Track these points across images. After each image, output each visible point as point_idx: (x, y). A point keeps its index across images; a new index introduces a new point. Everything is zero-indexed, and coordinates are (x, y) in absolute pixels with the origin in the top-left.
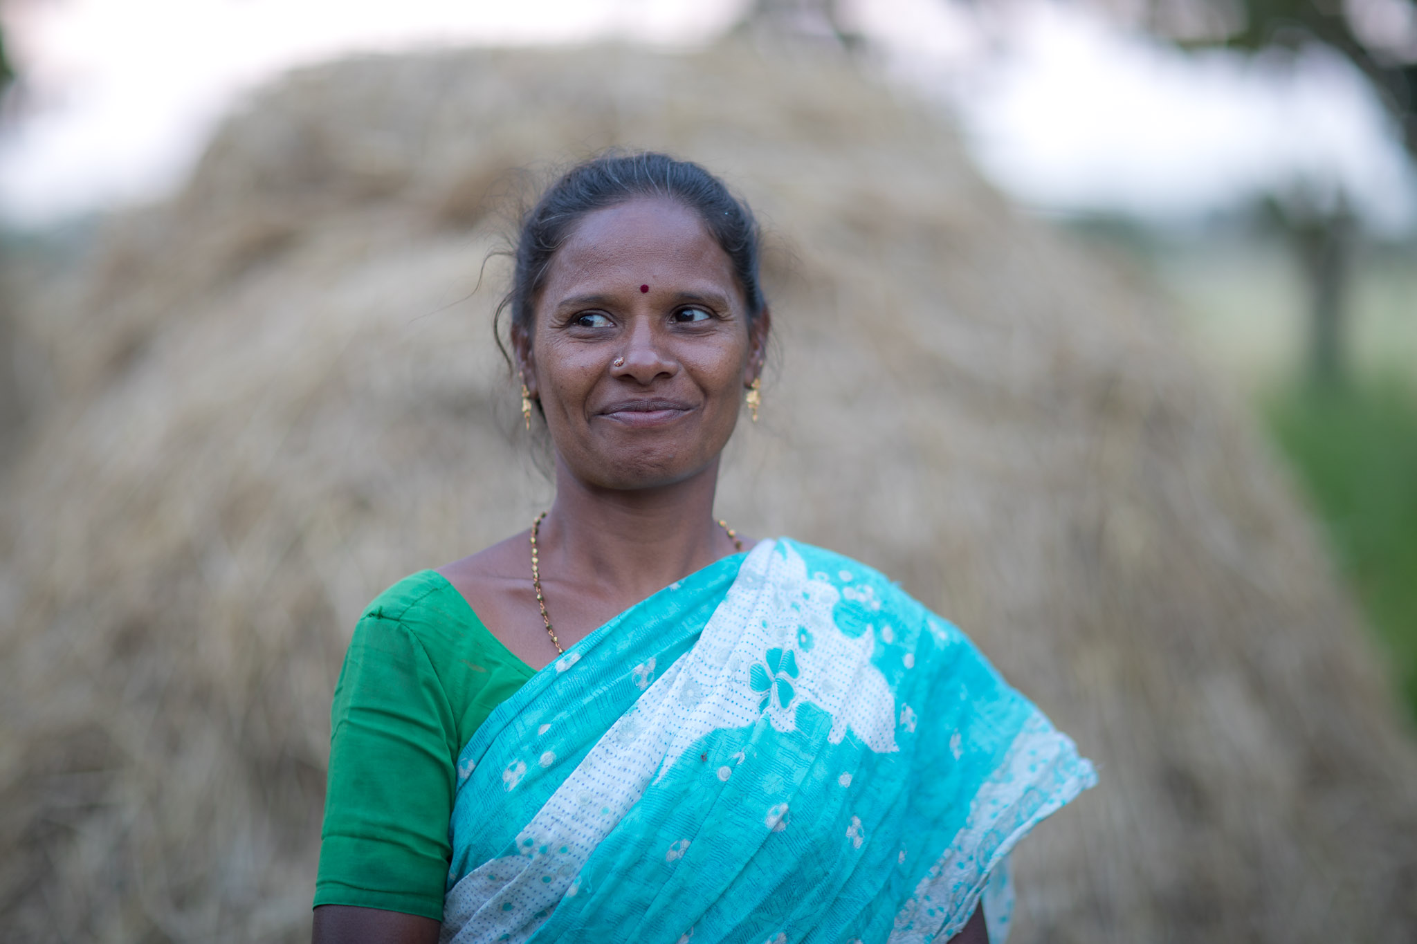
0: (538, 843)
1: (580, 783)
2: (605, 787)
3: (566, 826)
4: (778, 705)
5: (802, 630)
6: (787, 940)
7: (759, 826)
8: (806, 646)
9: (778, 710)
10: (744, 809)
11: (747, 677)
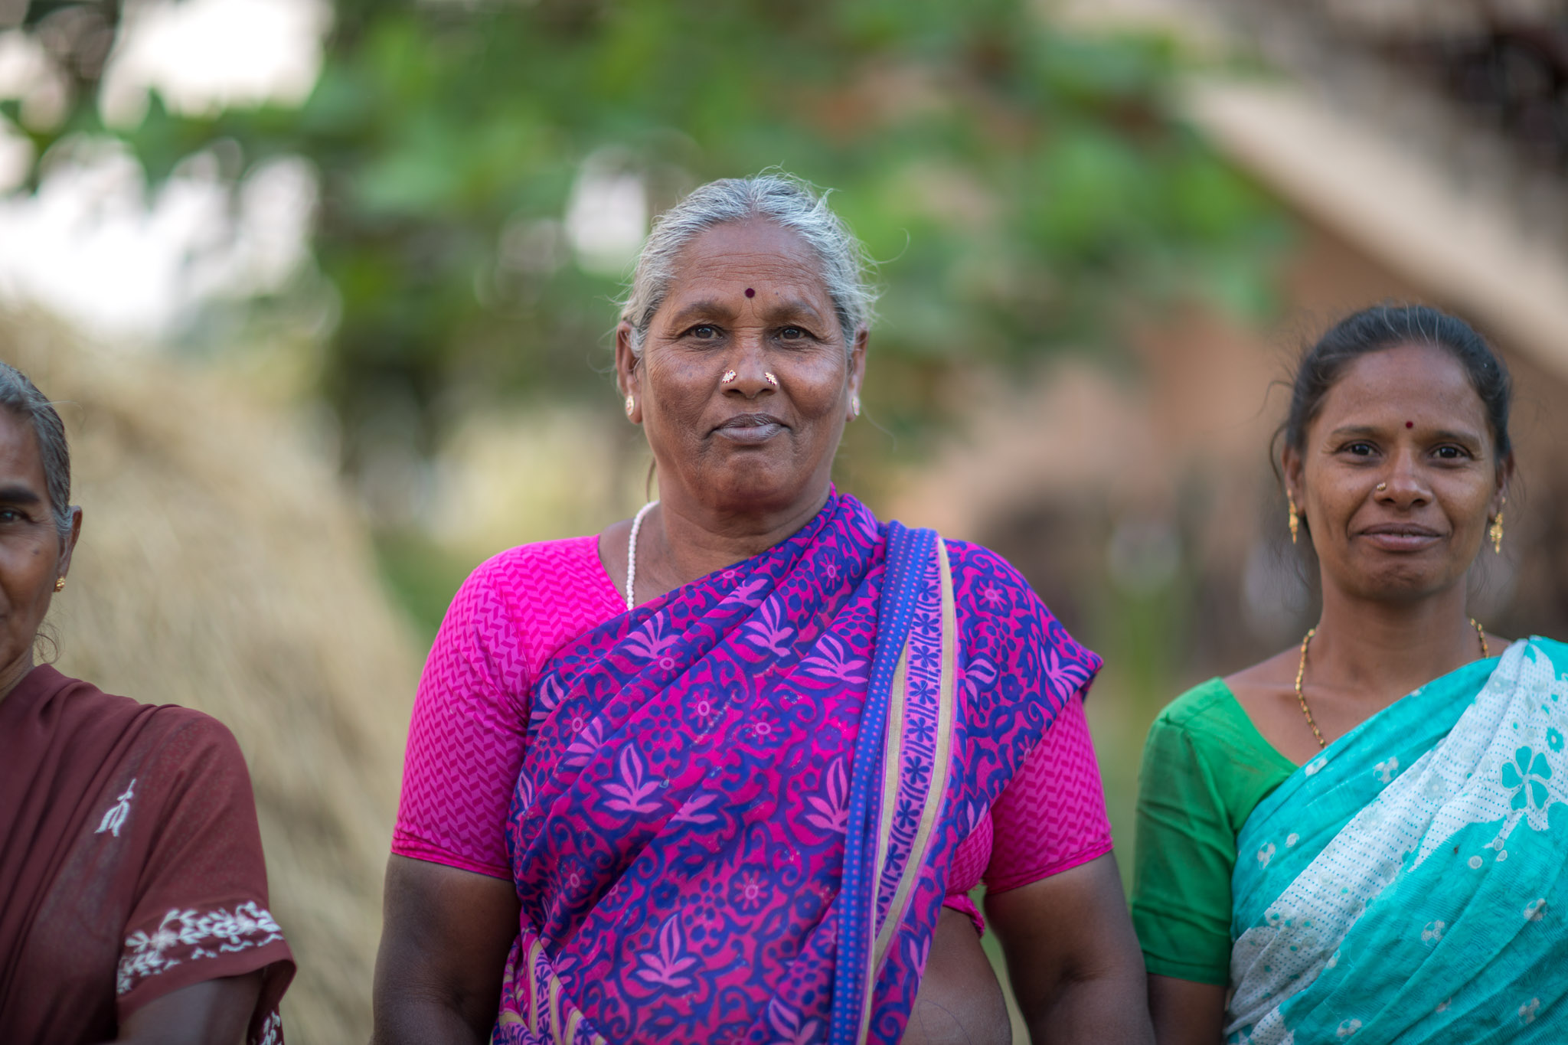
0: (1283, 917)
1: (1324, 866)
2: (1345, 869)
3: (1308, 903)
4: (1534, 806)
5: (1552, 732)
6: (1541, 1005)
7: (1516, 916)
8: (1558, 746)
9: (1533, 811)
10: (1504, 902)
11: (1499, 775)
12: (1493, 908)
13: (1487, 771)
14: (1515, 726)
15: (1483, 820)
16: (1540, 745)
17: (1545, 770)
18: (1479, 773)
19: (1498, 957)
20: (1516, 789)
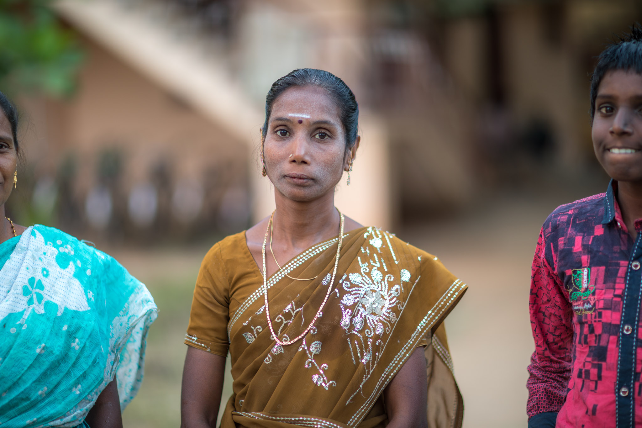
4: (37, 304)
5: (44, 269)
6: (48, 389)
7: (33, 352)
8: (47, 276)
9: (37, 306)
10: (27, 347)
11: (21, 291)
12: (22, 350)
13: (16, 290)
14: (27, 269)
15: (15, 312)
16: (39, 276)
17: (41, 287)
18: (12, 291)
19: (26, 371)
20: (29, 296)
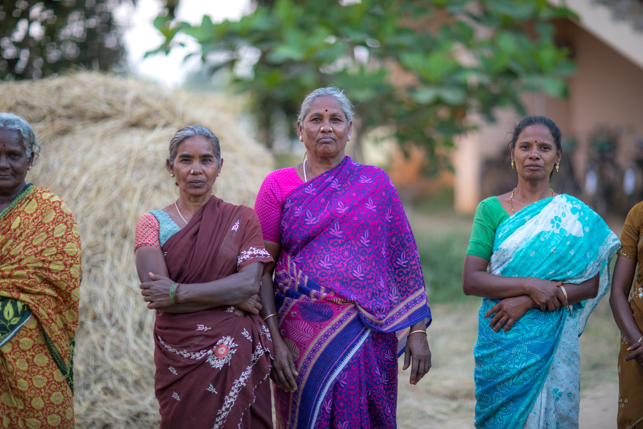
4: (556, 228)
5: (563, 213)
6: (555, 272)
7: (550, 251)
8: (564, 216)
10: (547, 248)
11: (550, 221)
12: (544, 249)
13: (548, 220)
14: (555, 211)
15: (545, 231)
16: (560, 215)
17: (560, 221)
18: (545, 220)
19: (545, 260)
20: (553, 224)
